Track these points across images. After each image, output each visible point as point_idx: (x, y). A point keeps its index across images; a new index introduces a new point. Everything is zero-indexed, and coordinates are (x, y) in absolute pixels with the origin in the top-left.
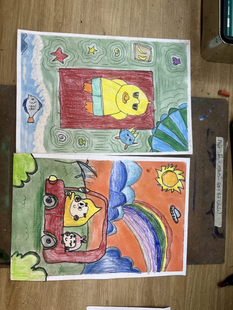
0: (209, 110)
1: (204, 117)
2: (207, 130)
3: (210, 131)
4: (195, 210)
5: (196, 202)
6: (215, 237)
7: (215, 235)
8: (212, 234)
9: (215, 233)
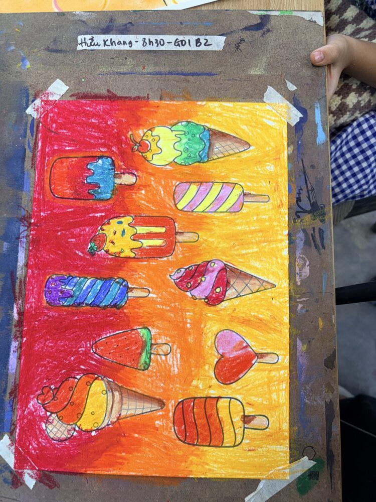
0: (9, 50)
1: (23, 60)
2: (49, 53)
3: (52, 47)
4: (214, 72)
5: (196, 70)
6: (269, 31)
7: (264, 30)
8: (262, 36)
9: (260, 31)
